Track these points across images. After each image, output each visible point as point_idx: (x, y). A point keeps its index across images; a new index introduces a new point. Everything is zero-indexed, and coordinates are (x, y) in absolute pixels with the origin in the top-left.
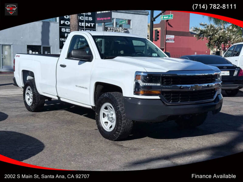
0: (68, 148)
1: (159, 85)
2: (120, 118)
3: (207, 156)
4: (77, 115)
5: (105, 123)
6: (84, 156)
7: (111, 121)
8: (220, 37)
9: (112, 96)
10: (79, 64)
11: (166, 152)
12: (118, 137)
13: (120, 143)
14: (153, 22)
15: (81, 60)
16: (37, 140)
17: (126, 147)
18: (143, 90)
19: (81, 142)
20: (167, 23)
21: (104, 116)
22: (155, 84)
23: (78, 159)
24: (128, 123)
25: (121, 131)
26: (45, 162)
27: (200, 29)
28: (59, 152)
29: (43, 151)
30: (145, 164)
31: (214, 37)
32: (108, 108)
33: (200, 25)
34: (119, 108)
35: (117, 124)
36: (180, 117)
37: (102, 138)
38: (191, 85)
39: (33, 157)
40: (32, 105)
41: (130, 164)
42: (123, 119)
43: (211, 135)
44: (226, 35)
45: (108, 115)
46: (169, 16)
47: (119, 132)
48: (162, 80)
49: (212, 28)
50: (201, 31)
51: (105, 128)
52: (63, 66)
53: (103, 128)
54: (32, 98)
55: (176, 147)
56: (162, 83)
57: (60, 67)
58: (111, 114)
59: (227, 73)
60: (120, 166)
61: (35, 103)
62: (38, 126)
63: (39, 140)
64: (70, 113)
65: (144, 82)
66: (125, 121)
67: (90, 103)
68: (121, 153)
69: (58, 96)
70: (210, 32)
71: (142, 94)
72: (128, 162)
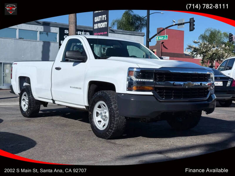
0: (60, 145)
1: (152, 80)
2: (113, 115)
3: (201, 151)
4: (72, 120)
5: (98, 121)
6: (76, 151)
7: (104, 120)
8: (213, 54)
9: (105, 93)
10: (74, 65)
11: (159, 148)
12: (111, 135)
13: (113, 141)
14: (148, 42)
15: (75, 62)
16: (30, 139)
17: (119, 144)
18: (135, 86)
19: (74, 140)
20: (162, 45)
21: (98, 115)
22: (148, 80)
23: (70, 153)
24: (121, 120)
25: (114, 129)
26: (36, 156)
27: (194, 46)
28: (50, 148)
29: (34, 147)
30: (138, 157)
31: (207, 54)
32: (101, 107)
33: (193, 43)
34: (112, 105)
35: (110, 122)
36: (173, 114)
37: (95, 137)
38: (183, 82)
39: (24, 152)
40: (27, 111)
41: (122, 157)
42: (116, 115)
43: (205, 135)
44: (219, 52)
45: (101, 113)
46: (164, 37)
47: (112, 129)
48: (155, 76)
49: (205, 45)
50: (195, 49)
51: (99, 127)
52: (58, 69)
53: (96, 127)
54: (28, 103)
55: (170, 144)
56: (155, 79)
57: (56, 70)
58: (104, 112)
59: (220, 84)
60: (112, 159)
61: (30, 108)
62: (32, 128)
63: (32, 138)
64: (65, 118)
65: (137, 78)
66: (118, 118)
67: (84, 103)
68: (113, 149)
69: (52, 100)
70: (203, 49)
71: (135, 90)
72: (120, 156)
